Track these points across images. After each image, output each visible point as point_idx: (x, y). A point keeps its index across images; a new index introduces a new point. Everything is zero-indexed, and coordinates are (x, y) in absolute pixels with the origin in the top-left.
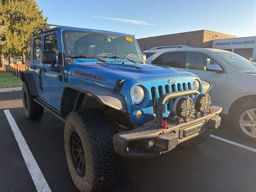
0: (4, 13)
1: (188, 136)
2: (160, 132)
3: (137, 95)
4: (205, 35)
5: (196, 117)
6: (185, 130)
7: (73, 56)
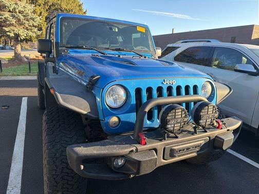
0: (42, 5)
1: (179, 156)
2: (131, 149)
3: (114, 96)
4: (254, 30)
5: (195, 132)
6: (174, 148)
7: (69, 46)
